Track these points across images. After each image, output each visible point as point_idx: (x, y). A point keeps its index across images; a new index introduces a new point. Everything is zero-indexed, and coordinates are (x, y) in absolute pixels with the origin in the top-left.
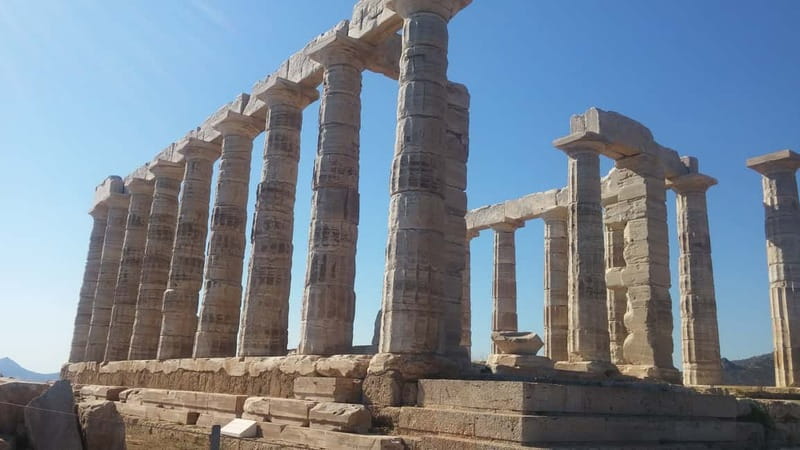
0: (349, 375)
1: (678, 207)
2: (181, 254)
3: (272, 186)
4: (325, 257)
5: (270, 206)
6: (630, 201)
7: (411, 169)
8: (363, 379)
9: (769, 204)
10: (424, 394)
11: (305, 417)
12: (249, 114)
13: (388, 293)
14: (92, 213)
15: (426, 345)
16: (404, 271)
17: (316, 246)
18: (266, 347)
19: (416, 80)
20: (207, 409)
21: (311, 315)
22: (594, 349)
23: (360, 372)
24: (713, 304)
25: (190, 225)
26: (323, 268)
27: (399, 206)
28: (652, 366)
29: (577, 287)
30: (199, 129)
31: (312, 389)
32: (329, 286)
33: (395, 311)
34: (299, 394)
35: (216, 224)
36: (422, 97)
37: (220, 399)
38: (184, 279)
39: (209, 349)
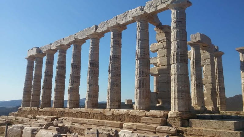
2: (74, 75)
3: (116, 56)
4: (143, 80)
5: (115, 63)
6: (205, 59)
7: (180, 56)
8: (167, 118)
9: (242, 61)
10: (192, 124)
11: (154, 131)
12: (99, 32)
14: (27, 59)
16: (181, 87)
17: (140, 77)
18: (117, 106)
19: (180, 29)
20: (105, 126)
21: (140, 98)
22: (201, 103)
23: (166, 116)
25: (76, 66)
26: (143, 83)
27: (177, 67)
28: (213, 107)
30: (75, 35)
32: (145, 89)
33: (179, 99)
35: (91, 66)
36: (182, 34)
37: (110, 123)
38: (75, 83)
39: (91, 106)
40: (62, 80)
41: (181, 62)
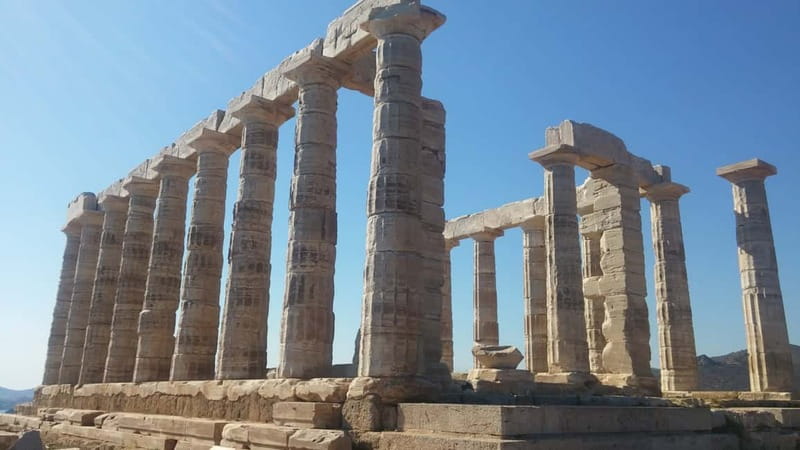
0: (329, 400)
1: (652, 215)
2: (158, 274)
3: (249, 205)
4: (303, 278)
5: (248, 226)
6: (605, 211)
7: (388, 191)
8: (342, 403)
9: (740, 212)
10: (404, 417)
11: (285, 445)
12: (224, 131)
13: (366, 316)
14: (65, 231)
15: (405, 367)
16: (382, 294)
17: (294, 267)
18: (245, 369)
19: (390, 101)
20: (186, 436)
21: (288, 338)
22: (574, 360)
23: (340, 396)
24: (688, 311)
25: (166, 244)
26: (301, 290)
27: (377, 228)
28: (631, 374)
29: (555, 300)
30: (174, 145)
31: (291, 415)
32: (308, 308)
33: (374, 334)
34: (278, 420)
35: (192, 243)
36: (397, 118)
37: (198, 425)
38: (160, 300)
39: (187, 372)
40: (134, 292)
41: (390, 210)
